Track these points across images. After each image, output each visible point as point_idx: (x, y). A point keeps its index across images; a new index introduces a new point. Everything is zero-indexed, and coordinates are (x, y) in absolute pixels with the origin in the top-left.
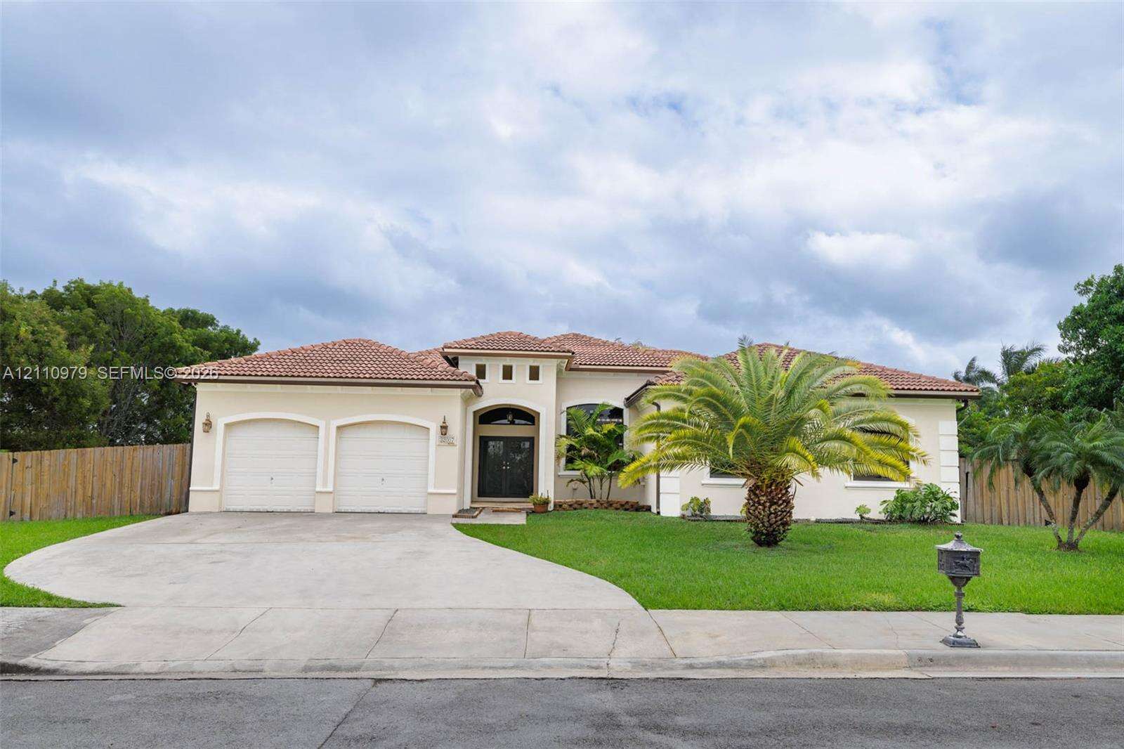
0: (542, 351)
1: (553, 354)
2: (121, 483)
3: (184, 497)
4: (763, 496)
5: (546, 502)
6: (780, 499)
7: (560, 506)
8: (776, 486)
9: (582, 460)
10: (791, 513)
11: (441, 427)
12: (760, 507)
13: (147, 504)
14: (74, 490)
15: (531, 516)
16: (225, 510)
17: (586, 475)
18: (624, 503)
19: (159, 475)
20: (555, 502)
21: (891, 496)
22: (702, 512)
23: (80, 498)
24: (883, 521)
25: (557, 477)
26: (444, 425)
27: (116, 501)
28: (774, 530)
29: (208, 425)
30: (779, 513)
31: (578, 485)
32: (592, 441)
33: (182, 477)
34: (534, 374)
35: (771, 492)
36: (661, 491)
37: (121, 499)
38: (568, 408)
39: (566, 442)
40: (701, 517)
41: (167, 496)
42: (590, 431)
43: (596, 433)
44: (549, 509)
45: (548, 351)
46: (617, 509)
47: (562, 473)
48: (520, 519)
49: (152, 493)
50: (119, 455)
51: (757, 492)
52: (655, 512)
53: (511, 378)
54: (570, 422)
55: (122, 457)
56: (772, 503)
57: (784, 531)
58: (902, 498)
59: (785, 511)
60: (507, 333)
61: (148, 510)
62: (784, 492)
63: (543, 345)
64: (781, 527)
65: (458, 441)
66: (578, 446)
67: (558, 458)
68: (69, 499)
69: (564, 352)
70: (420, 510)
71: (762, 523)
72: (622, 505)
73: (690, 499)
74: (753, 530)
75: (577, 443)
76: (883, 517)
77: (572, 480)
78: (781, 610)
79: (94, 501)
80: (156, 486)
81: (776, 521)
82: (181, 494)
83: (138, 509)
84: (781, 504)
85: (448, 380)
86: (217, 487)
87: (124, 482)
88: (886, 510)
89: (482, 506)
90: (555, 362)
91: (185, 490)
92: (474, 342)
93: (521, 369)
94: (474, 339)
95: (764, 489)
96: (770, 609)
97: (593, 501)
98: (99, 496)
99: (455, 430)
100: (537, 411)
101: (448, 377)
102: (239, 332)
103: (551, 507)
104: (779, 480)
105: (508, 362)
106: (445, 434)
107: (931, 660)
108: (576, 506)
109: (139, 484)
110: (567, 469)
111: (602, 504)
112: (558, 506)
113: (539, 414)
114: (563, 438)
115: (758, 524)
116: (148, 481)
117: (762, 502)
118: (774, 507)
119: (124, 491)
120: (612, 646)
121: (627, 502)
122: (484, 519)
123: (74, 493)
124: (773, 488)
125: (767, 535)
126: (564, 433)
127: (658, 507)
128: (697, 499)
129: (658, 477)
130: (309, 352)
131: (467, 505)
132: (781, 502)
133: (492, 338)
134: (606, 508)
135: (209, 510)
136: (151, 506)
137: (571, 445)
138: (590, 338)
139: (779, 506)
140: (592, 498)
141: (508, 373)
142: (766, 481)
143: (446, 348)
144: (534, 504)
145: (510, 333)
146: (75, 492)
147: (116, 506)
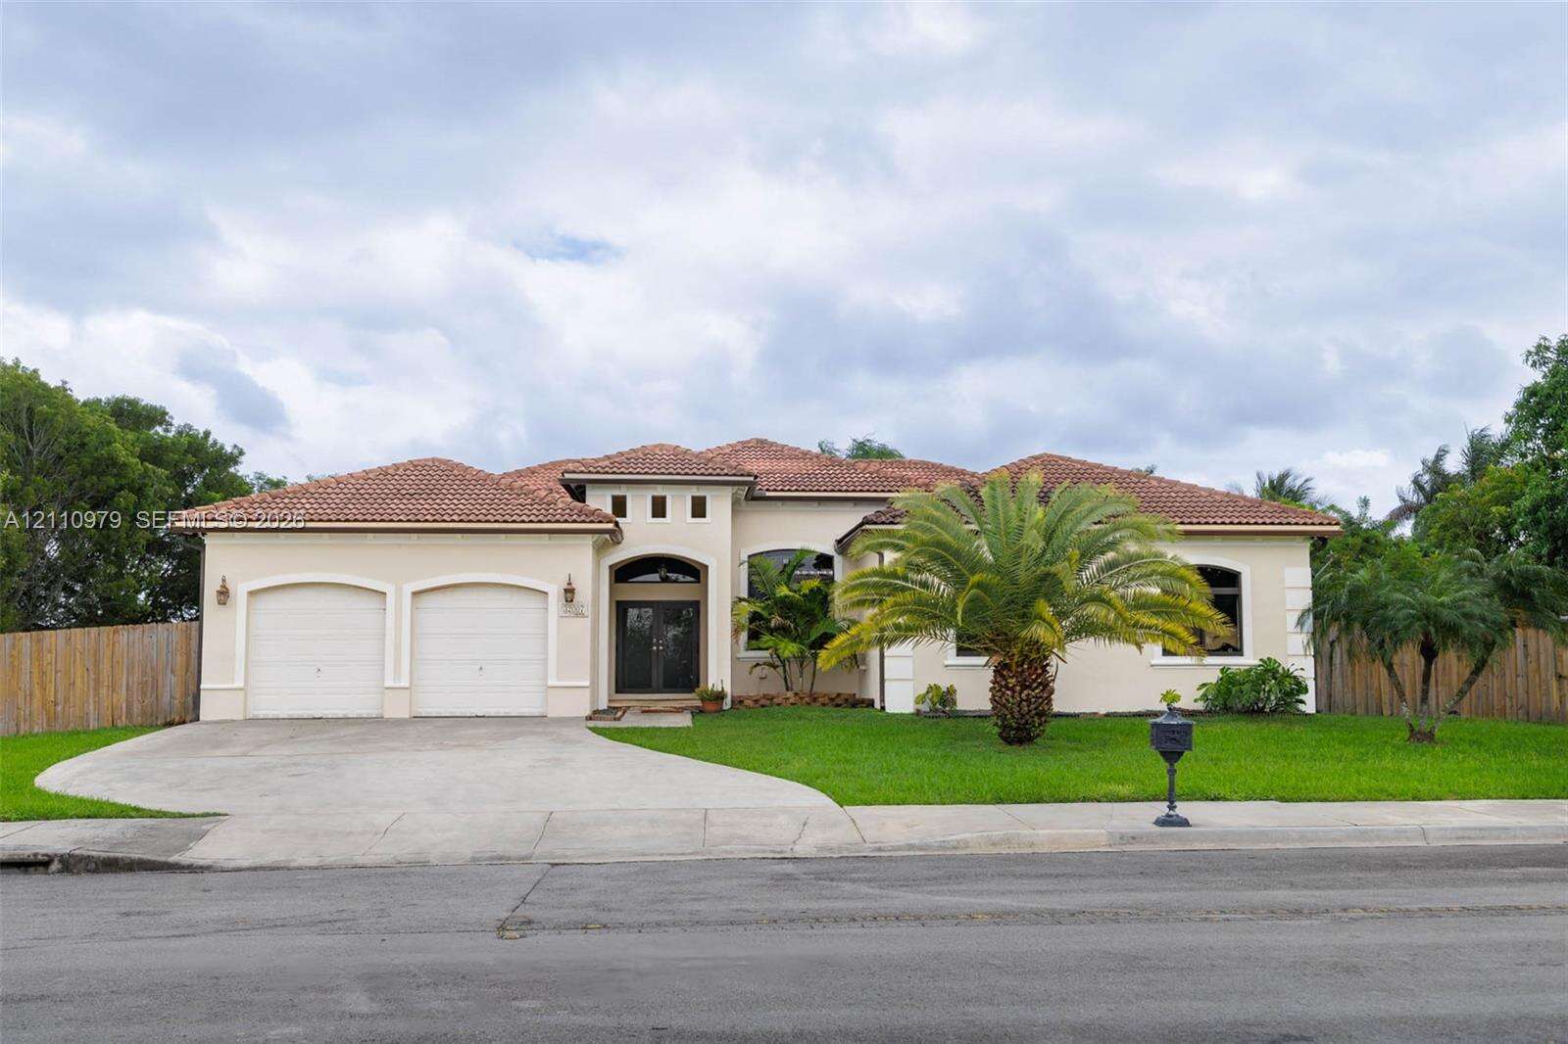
0: (710, 475)
1: (726, 478)
2: (97, 681)
3: (190, 699)
4: (1012, 677)
5: (720, 697)
6: (1034, 681)
7: (741, 702)
8: (1029, 664)
9: (771, 634)
10: (1051, 700)
11: (565, 590)
12: (1008, 692)
13: (136, 708)
14: (28, 692)
15: (698, 717)
16: (251, 717)
17: (778, 657)
18: (834, 696)
19: (152, 669)
20: (732, 696)
21: (1213, 677)
22: (944, 706)
23: (36, 704)
24: (1200, 712)
25: (735, 660)
26: (569, 587)
27: (91, 707)
28: (1027, 723)
29: (224, 594)
30: (1033, 700)
31: (767, 670)
32: (785, 606)
33: (187, 670)
34: (699, 509)
35: (1023, 671)
36: (886, 677)
37: (97, 703)
38: (749, 557)
39: (747, 608)
40: (943, 712)
41: (166, 698)
42: (783, 591)
43: (791, 594)
44: (725, 708)
45: (718, 475)
46: (824, 705)
47: (743, 654)
48: (684, 721)
49: (144, 694)
50: (93, 640)
51: (1005, 673)
52: (879, 708)
53: (664, 516)
54: (753, 577)
55: (98, 643)
56: (1024, 687)
57: (1040, 725)
58: (1228, 680)
59: (1041, 697)
60: (656, 446)
61: (139, 718)
62: (1039, 671)
63: (710, 465)
64: (1036, 719)
65: (588, 611)
66: (765, 614)
67: (736, 632)
68: (22, 706)
69: (742, 475)
70: (536, 712)
71: (1011, 713)
72: (832, 700)
73: (927, 686)
74: (1000, 723)
75: (764, 609)
76: (1200, 706)
77: (758, 665)
78: (999, 803)
79: (59, 708)
80: (150, 684)
81: (1030, 711)
82: (186, 694)
83: (124, 718)
84: (1036, 688)
85: (575, 521)
86: (240, 684)
87: (101, 679)
88: (1204, 697)
89: (625, 705)
90: (728, 491)
91: (192, 688)
92: (607, 463)
93: (679, 503)
94: (608, 457)
95: (1014, 667)
96: (984, 803)
97: (790, 694)
98: (67, 700)
99: (584, 593)
100: (705, 563)
101: (574, 517)
102: (207, 434)
103: (727, 704)
104: (1033, 656)
105: (659, 491)
106: (572, 601)
107: (1133, 838)
108: (763, 702)
109: (124, 683)
110: (749, 648)
111: (802, 698)
112: (738, 702)
113: (706, 567)
114: (743, 603)
115: (1006, 715)
116: (136, 677)
117: (1011, 685)
118: (1026, 692)
119: (101, 691)
120: (797, 836)
121: (839, 695)
122: (629, 721)
123: (28, 698)
124: (1025, 666)
125: (1017, 729)
126: (744, 594)
127: (882, 700)
128: (937, 687)
129: (882, 657)
130: (361, 481)
131: (603, 705)
132: (1035, 685)
133: (634, 455)
134: (808, 704)
135: (229, 718)
136: (144, 713)
137: (755, 613)
138: (783, 446)
139: (1033, 691)
140: (787, 690)
141: (659, 508)
142: (1016, 659)
143: (567, 472)
144: (702, 700)
145: (661, 447)
146: (30, 695)
147: (91, 716)
